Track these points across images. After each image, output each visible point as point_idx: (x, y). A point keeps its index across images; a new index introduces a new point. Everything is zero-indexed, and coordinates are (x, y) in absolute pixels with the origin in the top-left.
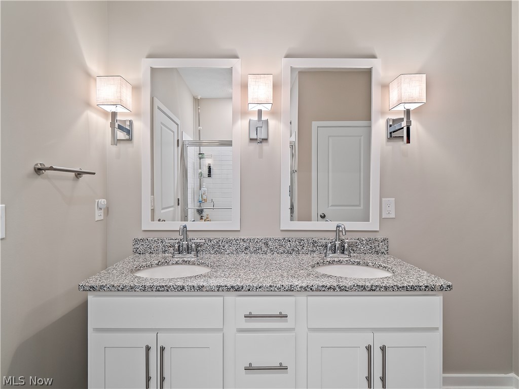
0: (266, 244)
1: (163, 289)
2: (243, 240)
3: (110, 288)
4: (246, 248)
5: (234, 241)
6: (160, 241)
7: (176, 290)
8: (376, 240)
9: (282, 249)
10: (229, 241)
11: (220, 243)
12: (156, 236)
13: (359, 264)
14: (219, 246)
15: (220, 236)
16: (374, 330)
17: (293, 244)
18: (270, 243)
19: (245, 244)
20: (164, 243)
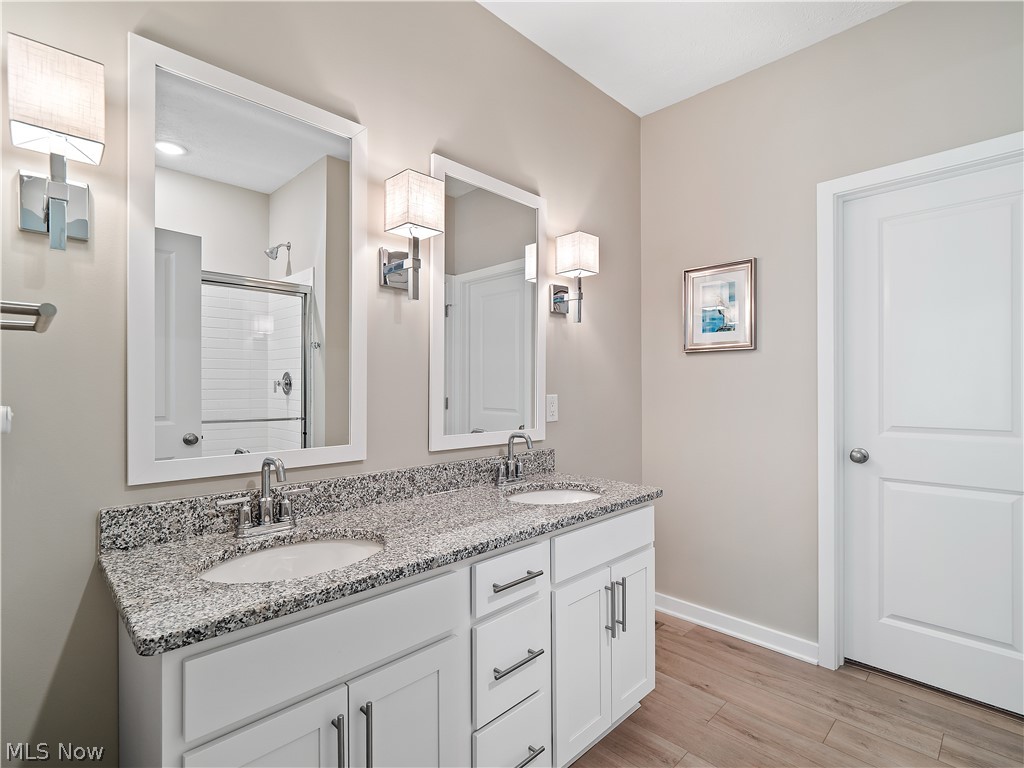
0: (412, 479)
1: (364, 585)
2: (374, 477)
3: (245, 619)
4: (379, 493)
5: (358, 482)
6: (188, 507)
7: (389, 580)
8: (543, 453)
9: (436, 483)
10: (348, 484)
11: (331, 489)
12: (173, 497)
13: (542, 488)
14: (330, 496)
15: (330, 476)
16: (609, 564)
17: (450, 473)
18: (417, 477)
19: (376, 486)
20: (199, 509)
